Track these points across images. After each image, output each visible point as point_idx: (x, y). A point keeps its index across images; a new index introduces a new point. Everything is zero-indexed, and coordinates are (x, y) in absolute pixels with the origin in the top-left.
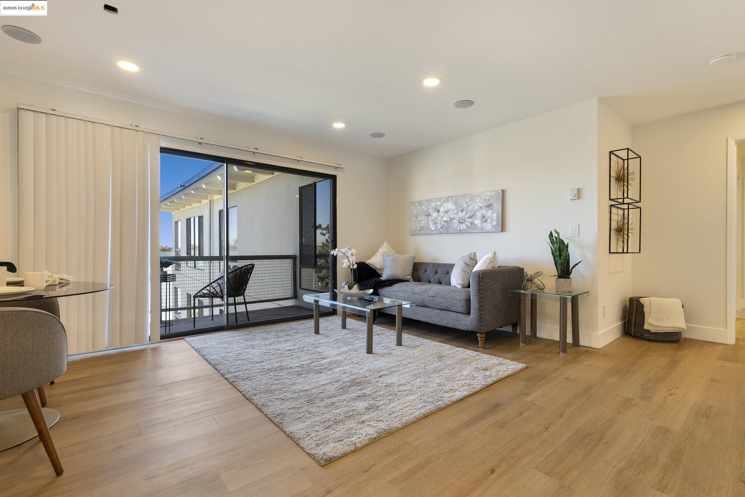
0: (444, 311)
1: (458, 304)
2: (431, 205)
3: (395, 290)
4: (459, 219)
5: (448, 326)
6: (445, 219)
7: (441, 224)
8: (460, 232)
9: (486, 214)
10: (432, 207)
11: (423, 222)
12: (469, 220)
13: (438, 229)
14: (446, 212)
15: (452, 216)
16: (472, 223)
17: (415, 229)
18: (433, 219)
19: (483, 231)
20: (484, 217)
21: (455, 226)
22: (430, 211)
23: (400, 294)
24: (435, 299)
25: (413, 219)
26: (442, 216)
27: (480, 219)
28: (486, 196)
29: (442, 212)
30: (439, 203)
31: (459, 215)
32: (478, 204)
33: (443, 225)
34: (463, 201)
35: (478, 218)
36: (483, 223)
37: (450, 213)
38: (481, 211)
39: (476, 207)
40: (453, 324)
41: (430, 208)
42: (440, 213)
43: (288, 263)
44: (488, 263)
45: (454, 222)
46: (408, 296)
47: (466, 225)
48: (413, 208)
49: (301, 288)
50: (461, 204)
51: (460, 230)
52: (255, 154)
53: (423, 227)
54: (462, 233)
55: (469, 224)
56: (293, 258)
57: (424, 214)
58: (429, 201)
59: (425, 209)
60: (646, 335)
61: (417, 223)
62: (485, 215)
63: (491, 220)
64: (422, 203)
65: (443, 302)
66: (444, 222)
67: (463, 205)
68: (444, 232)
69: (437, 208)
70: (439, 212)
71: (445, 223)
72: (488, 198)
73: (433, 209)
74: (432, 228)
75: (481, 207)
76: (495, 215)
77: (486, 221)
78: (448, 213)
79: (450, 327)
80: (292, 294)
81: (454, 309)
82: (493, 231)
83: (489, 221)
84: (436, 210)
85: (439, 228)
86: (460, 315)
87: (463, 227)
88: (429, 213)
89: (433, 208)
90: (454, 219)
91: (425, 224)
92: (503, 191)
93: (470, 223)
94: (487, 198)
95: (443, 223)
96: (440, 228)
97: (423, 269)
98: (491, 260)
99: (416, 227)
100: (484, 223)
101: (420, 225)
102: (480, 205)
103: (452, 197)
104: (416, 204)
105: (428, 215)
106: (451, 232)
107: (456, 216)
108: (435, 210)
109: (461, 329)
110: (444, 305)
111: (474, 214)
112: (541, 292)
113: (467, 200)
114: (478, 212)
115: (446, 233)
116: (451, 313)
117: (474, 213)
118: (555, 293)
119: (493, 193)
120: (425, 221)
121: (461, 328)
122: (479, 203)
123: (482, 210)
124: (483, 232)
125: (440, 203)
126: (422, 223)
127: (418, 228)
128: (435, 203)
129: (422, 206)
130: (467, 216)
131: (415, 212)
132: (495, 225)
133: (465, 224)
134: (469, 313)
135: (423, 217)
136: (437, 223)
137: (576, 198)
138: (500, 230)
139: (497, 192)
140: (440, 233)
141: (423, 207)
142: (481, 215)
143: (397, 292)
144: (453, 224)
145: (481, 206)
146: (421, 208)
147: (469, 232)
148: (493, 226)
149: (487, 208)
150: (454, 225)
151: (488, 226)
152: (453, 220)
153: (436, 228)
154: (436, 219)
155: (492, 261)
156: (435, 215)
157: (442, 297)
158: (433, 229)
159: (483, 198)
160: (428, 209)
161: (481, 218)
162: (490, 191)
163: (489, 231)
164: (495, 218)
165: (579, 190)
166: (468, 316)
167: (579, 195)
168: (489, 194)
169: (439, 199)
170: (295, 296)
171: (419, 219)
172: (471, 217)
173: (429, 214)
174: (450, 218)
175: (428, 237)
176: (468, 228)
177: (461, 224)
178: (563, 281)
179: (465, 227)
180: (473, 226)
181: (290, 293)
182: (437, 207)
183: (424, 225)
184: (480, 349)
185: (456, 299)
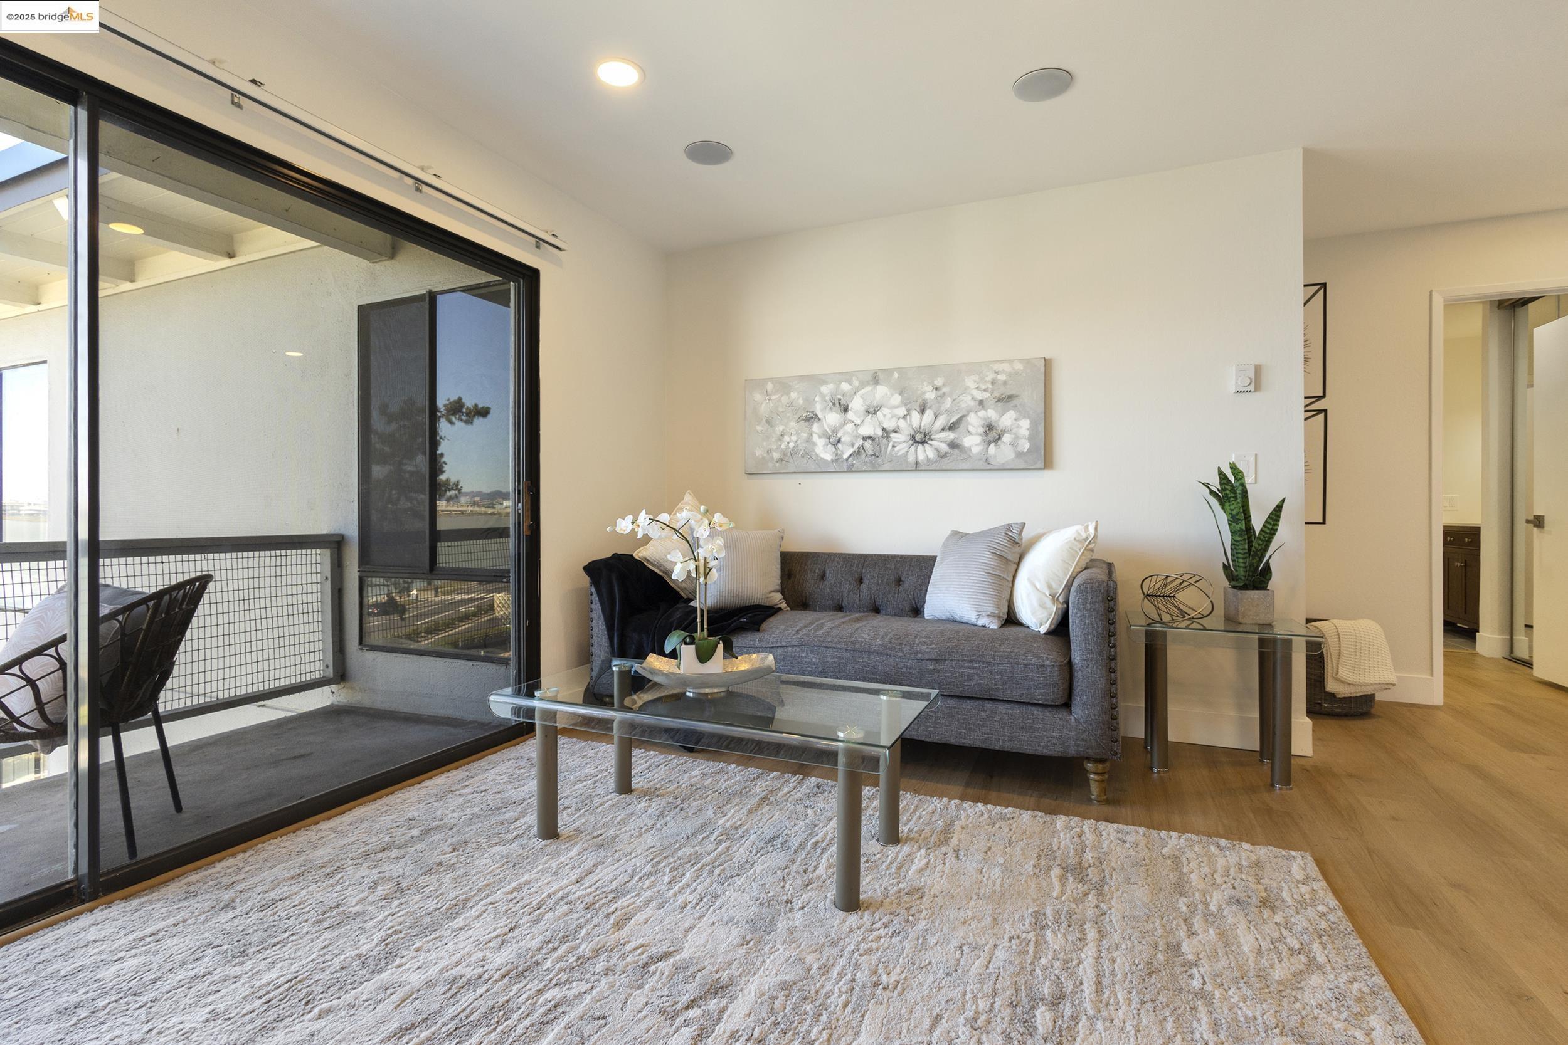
0: (972, 703)
1: (1033, 680)
2: (820, 389)
3: (784, 644)
4: (913, 433)
5: (992, 747)
6: (866, 430)
7: (853, 445)
8: (917, 467)
9: (997, 421)
10: (823, 396)
11: (794, 438)
12: (943, 435)
13: (842, 458)
14: (868, 412)
15: (889, 425)
16: (953, 445)
17: (763, 458)
18: (828, 430)
19: (989, 467)
20: (990, 427)
21: (898, 451)
22: (818, 409)
23: (804, 655)
24: (946, 665)
25: (759, 428)
26: (858, 422)
27: (981, 435)
28: (996, 372)
29: (855, 413)
30: (845, 387)
31: (910, 421)
32: (973, 389)
33: (859, 448)
34: (925, 383)
35: (971, 428)
36: (989, 443)
37: (885, 416)
38: (982, 413)
39: (967, 401)
40: (1010, 740)
41: (817, 398)
42: (850, 415)
43: (317, 561)
44: (1080, 553)
45: (894, 440)
46: (836, 660)
47: (935, 449)
48: (758, 396)
49: (365, 646)
50: (919, 392)
51: (917, 463)
52: (239, 106)
53: (793, 453)
54: (921, 470)
55: (944, 448)
56: (335, 544)
57: (796, 417)
58: (815, 380)
59: (801, 401)
60: (1326, 705)
61: (773, 440)
62: (993, 424)
63: (1013, 436)
64: (791, 384)
65: (978, 675)
66: (865, 439)
67: (924, 393)
68: (864, 468)
69: (840, 400)
70: (846, 410)
71: (868, 444)
72: (1002, 377)
73: (825, 401)
74: (822, 456)
75: (981, 402)
76: (1025, 424)
77: (999, 438)
78: (875, 413)
79: (997, 748)
80: (327, 666)
81: (1015, 695)
82: (1021, 467)
83: (1006, 438)
84: (837, 404)
85: (845, 456)
86: (1037, 712)
87: (924, 453)
88: (812, 412)
89: (827, 398)
90: (896, 432)
91: (799, 442)
92: (1048, 363)
93: (948, 445)
94: (999, 377)
95: (861, 442)
96: (850, 456)
97: (815, 572)
98: (1087, 545)
99: (768, 452)
100: (992, 445)
101: (783, 447)
102: (980, 396)
103: (888, 372)
104: (770, 386)
105: (808, 419)
106: (887, 467)
107: (902, 424)
108: (834, 404)
109: (1038, 753)
110: (980, 684)
111: (960, 420)
112: (1191, 627)
113: (939, 382)
114: (972, 415)
115: (870, 471)
116: (1001, 707)
117: (958, 416)
118: (1223, 629)
119: (1019, 366)
120: (797, 434)
121: (1040, 750)
122: (976, 391)
123: (986, 410)
124: (987, 466)
125: (850, 387)
126: (790, 441)
127: (776, 456)
128: (831, 386)
129: (788, 394)
130: (941, 422)
131: (764, 409)
132: (1025, 451)
133: (931, 445)
134: (1067, 705)
135: (793, 424)
136: (839, 441)
137: (1252, 388)
138: (1040, 464)
139: (1028, 362)
140: (850, 470)
141: (793, 395)
142: (982, 422)
143: (790, 649)
144: (893, 446)
145: (981, 398)
146: (785, 399)
147: (944, 468)
148: (1019, 455)
149: (1000, 404)
150: (896, 449)
151: (1003, 453)
152: (893, 435)
153: (837, 455)
154: (835, 431)
155: (1090, 546)
156: (832, 418)
157: (971, 661)
158: (828, 457)
159: (989, 378)
160: (810, 401)
161: (981, 430)
162: (1010, 361)
163: (1008, 467)
164: (1027, 433)
165: (1258, 369)
166: (1063, 713)
167: (1257, 381)
168: (1006, 367)
169: (848, 376)
170: (341, 674)
171: (780, 428)
172: (952, 427)
173: (812, 415)
174: (884, 429)
175: (809, 481)
176: (942, 456)
177: (920, 446)
178: (1256, 596)
179: (931, 454)
180: (956, 451)
181: (318, 664)
182: (839, 397)
183: (796, 446)
184: (1095, 808)
185: (1026, 665)
